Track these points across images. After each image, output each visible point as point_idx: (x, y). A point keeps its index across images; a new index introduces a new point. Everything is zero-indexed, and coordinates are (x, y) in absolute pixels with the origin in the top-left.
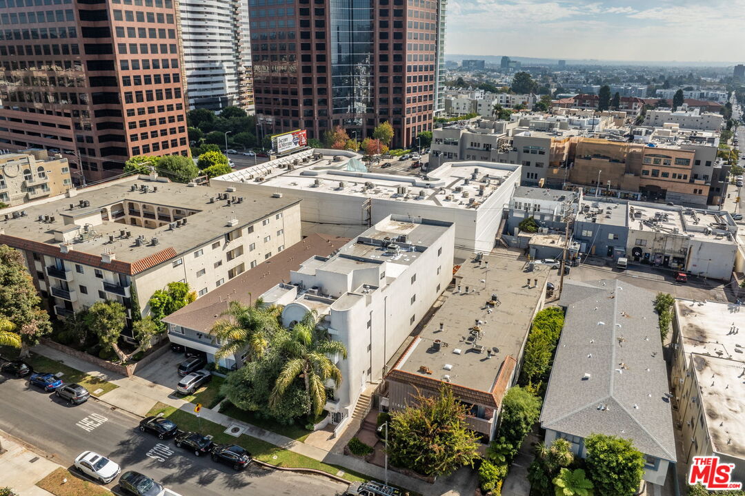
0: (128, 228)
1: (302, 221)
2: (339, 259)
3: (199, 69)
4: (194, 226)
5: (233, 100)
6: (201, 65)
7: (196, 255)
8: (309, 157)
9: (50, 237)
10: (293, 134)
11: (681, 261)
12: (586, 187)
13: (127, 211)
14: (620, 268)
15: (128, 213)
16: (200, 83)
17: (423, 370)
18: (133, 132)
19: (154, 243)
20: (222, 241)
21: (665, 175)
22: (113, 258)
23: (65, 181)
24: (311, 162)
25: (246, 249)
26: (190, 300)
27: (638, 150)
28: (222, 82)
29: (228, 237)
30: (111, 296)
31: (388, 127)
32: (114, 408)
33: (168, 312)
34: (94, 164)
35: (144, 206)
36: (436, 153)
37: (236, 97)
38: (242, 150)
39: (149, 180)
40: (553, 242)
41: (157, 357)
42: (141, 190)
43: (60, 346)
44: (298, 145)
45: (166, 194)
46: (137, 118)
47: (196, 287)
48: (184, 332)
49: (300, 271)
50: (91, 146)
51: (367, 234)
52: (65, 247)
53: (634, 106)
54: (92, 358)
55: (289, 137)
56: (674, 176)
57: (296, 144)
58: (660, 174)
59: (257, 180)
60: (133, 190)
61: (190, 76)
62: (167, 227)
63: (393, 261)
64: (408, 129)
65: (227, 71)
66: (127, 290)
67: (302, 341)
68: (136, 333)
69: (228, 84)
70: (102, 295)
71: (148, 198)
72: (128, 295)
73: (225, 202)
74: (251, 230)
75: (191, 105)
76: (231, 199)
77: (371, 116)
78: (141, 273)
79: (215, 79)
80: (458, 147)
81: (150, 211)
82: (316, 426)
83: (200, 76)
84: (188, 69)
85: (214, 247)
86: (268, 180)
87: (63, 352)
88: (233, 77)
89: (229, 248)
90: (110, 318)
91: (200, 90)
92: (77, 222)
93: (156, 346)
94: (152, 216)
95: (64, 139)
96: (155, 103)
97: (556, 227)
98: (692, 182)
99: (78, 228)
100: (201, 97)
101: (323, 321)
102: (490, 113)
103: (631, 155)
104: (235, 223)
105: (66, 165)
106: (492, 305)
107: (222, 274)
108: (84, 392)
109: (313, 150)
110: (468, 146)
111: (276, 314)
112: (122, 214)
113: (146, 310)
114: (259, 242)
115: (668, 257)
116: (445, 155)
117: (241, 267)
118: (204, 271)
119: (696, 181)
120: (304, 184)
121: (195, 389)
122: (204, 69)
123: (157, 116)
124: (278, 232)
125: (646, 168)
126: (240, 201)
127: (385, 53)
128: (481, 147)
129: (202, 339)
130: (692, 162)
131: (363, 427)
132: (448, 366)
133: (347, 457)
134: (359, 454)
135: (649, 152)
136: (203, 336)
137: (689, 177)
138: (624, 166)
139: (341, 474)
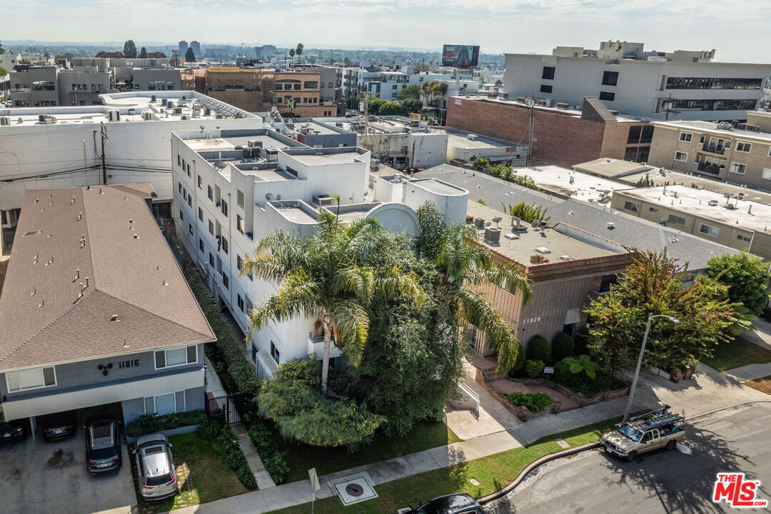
11: (402, 161)
21: (297, 100)
27: (269, 76)
80: (56, 92)
103: (265, 82)
110: (69, 89)
119: (325, 103)
125: (278, 95)
128: (89, 90)
129: (115, 373)
130: (319, 84)
131: (487, 379)
132: (543, 249)
133: (530, 422)
134: (541, 408)
135: (280, 77)
136: (116, 366)
137: (318, 99)
138: (261, 93)
139: (563, 444)
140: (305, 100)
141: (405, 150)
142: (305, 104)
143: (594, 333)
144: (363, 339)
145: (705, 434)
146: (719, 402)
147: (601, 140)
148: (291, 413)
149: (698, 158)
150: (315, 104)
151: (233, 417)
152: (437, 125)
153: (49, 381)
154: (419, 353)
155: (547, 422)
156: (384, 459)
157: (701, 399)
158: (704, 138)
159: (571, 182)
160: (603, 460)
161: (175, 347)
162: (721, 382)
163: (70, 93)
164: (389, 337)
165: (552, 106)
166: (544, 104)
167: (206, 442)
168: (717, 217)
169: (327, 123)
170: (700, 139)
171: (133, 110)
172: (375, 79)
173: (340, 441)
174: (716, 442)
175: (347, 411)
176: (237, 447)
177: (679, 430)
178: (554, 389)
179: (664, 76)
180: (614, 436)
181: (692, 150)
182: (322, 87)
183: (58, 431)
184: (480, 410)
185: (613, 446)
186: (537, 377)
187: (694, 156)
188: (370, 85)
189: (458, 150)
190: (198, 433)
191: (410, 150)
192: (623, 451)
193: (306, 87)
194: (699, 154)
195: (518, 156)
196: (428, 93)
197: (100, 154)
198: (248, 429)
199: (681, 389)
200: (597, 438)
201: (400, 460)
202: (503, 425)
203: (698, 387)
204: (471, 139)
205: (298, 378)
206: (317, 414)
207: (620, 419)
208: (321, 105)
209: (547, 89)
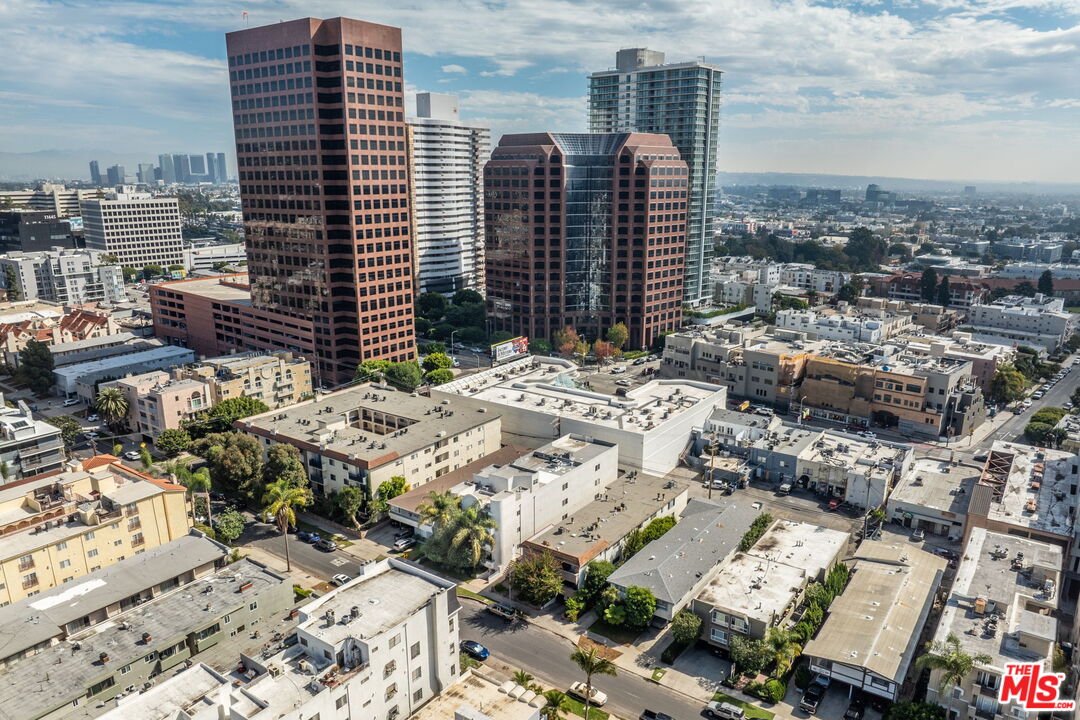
0: (366, 434)
1: (502, 431)
2: (508, 468)
3: (433, 248)
4: (413, 435)
5: (468, 279)
6: (434, 244)
7: (413, 457)
8: (526, 366)
9: (310, 437)
10: (513, 342)
11: (842, 491)
12: (813, 410)
13: (361, 416)
14: (781, 494)
15: (362, 419)
16: (434, 263)
17: (545, 543)
18: (366, 337)
19: (383, 447)
20: (433, 448)
21: (897, 401)
22: (356, 456)
23: (307, 382)
24: (528, 371)
25: (451, 455)
26: (406, 490)
27: (869, 373)
28: (457, 260)
29: (437, 445)
30: (353, 483)
31: (622, 330)
32: (353, 556)
33: (390, 497)
34: (330, 366)
35: (375, 414)
36: (668, 361)
37: (471, 275)
38: (469, 344)
39: (379, 388)
40: (726, 465)
41: (381, 528)
42: (373, 398)
43: (315, 516)
44: (518, 353)
45: (394, 402)
46: (370, 325)
47: (411, 481)
48: (401, 512)
49: (480, 474)
50: (328, 348)
51: (542, 450)
52: (323, 446)
53: (967, 295)
54: (337, 525)
55: (509, 346)
56: (906, 402)
57: (515, 351)
58: (892, 400)
59: (472, 391)
60: (366, 397)
61: (424, 256)
62: (393, 434)
63: (553, 472)
64: (648, 330)
65: (464, 247)
66: (364, 479)
67: (470, 517)
68: (368, 509)
69: (464, 262)
70: (346, 482)
71: (379, 407)
72: (365, 483)
73: (439, 415)
74: (456, 440)
75: (422, 287)
76: (443, 412)
77: (606, 315)
78: (374, 468)
79: (449, 258)
80: (689, 356)
81: (380, 418)
82: (478, 576)
83: (433, 255)
84: (420, 249)
85: (426, 452)
86: (482, 391)
87: (317, 520)
88: (470, 254)
89: (438, 454)
90: (353, 497)
91: (433, 271)
92: (328, 427)
93: (380, 521)
94: (381, 422)
95: (304, 339)
96: (387, 310)
97: (739, 453)
98: (923, 410)
99: (330, 432)
100: (434, 278)
101: (487, 507)
102: (768, 302)
103: (862, 378)
104: (443, 434)
105: (308, 367)
106: (619, 510)
107: (431, 473)
108: (333, 545)
109: (533, 357)
110: (700, 356)
111: (458, 501)
112: (357, 418)
113: (376, 495)
114: (462, 450)
115: (832, 487)
116: (677, 363)
117: (447, 468)
118: (417, 470)
119: (928, 410)
120: (510, 398)
121: (405, 549)
122: (438, 248)
123: (388, 321)
124: (480, 442)
125: (878, 392)
126: (451, 414)
127: (624, 248)
128: (713, 359)
130: (923, 390)
135: (881, 375)
137: (920, 405)
138: (852, 389)
142: (906, 407)
150: (916, 409)
193: (908, 390)
195: (957, 524)
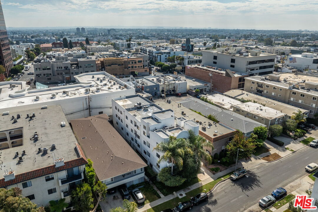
11: (174, 91)
21: (136, 67)
27: (126, 60)
36: (38, 76)
58: (134, 67)
115: (171, 91)
125: (129, 66)
128: (63, 69)
129: (125, 177)
130: (142, 61)
131: (205, 165)
132: (216, 131)
133: (215, 174)
134: (218, 171)
135: (129, 60)
136: (126, 175)
137: (143, 66)
138: (124, 66)
139: (222, 179)
140: (138, 67)
141: (174, 87)
142: (138, 68)
143: (228, 153)
144: (182, 164)
145: (251, 172)
146: (255, 164)
147: (231, 83)
148: (166, 181)
149: (257, 89)
150: (142, 68)
151: (151, 182)
152: (182, 74)
153: (112, 181)
154: (193, 165)
155: (220, 174)
156: (186, 187)
157: (251, 164)
158: (258, 83)
159: (223, 100)
160: (231, 181)
161: (138, 169)
162: (256, 159)
163: (56, 70)
164: (186, 162)
165: (217, 69)
166: (214, 69)
167: (146, 189)
168: (258, 114)
169: (148, 78)
170: (257, 83)
171: (91, 85)
172: (159, 53)
173: (177, 185)
174: (253, 174)
175: (178, 178)
176: (154, 189)
177: (246, 172)
178: (220, 165)
179: (247, 61)
180: (232, 175)
181: (255, 87)
182: (143, 62)
183: (113, 192)
184: (205, 173)
185: (232, 178)
186: (216, 163)
187: (256, 88)
188: (158, 56)
189: (190, 86)
190: (144, 187)
191: (176, 87)
192: (234, 179)
193: (138, 62)
194: (257, 87)
195: (208, 87)
196: (178, 60)
197: (88, 105)
198: (155, 185)
199: (248, 162)
200: (229, 176)
201: (189, 187)
202: (210, 176)
203: (251, 161)
204: (193, 81)
205: (166, 172)
206: (172, 180)
207: (234, 171)
208: (144, 68)
209: (215, 63)
